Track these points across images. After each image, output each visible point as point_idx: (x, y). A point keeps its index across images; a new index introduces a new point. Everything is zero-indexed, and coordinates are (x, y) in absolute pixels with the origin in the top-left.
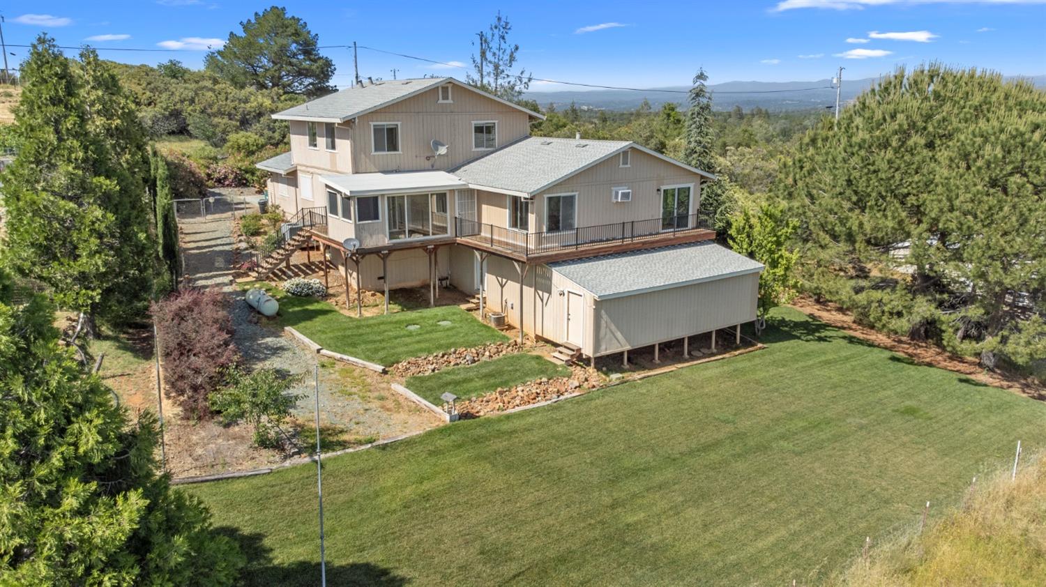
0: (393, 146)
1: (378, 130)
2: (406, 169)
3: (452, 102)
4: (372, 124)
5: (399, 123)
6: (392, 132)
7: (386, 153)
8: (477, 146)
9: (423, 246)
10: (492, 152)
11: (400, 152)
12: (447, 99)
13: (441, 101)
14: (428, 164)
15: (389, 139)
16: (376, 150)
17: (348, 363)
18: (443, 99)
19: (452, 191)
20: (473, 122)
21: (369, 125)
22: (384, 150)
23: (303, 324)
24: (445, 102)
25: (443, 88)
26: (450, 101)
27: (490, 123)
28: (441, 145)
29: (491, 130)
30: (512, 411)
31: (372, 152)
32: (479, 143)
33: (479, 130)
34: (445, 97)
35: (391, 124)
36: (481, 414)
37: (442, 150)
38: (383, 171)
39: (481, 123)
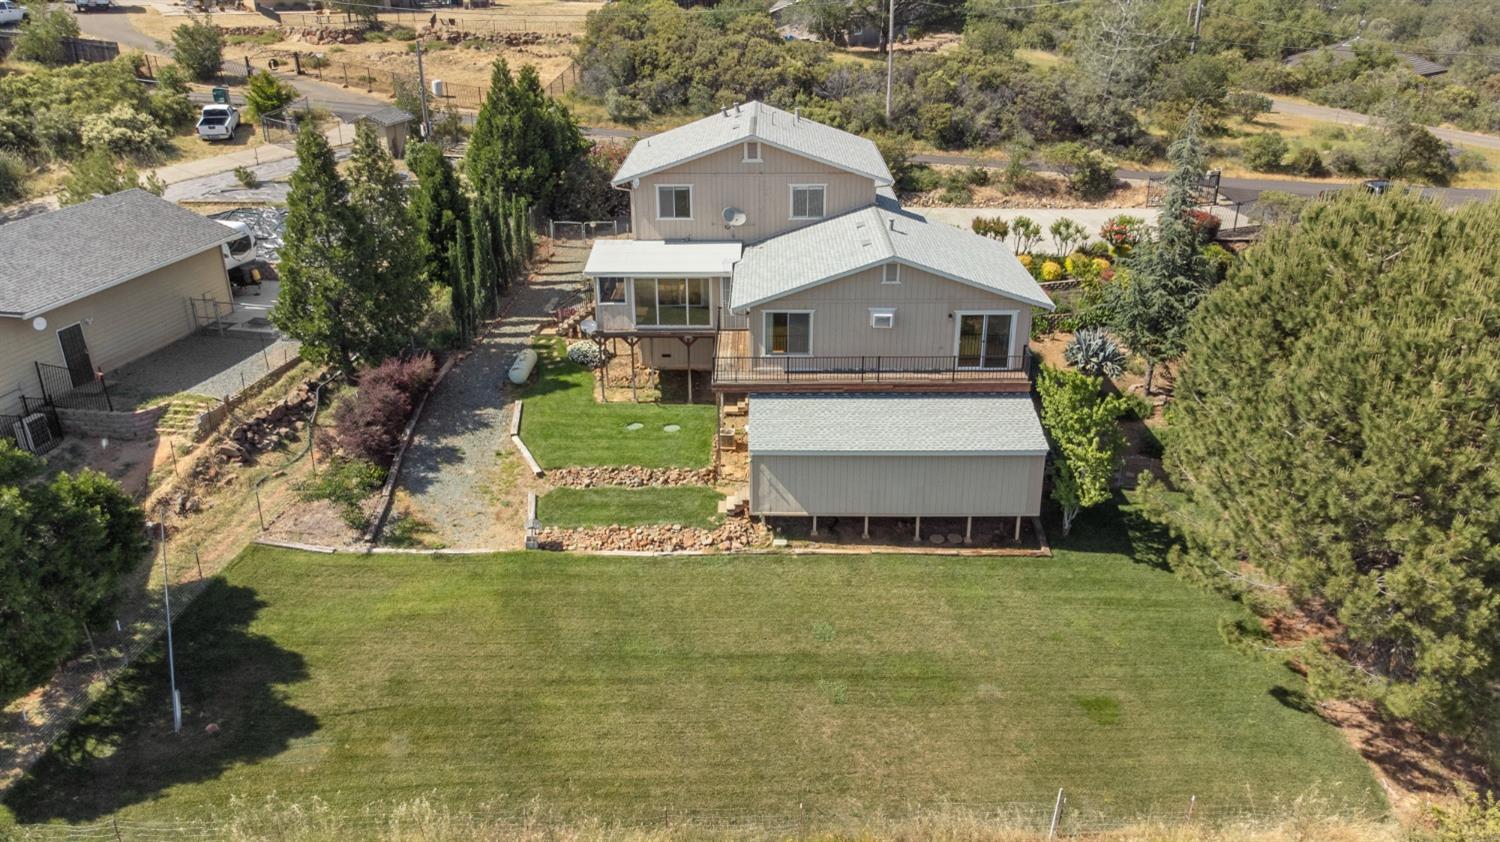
0: (683, 210)
1: (664, 193)
2: (699, 238)
3: (762, 162)
4: (657, 186)
5: (691, 186)
6: (682, 195)
7: (674, 219)
8: (796, 213)
10: (820, 222)
11: (691, 218)
12: (756, 157)
13: (746, 160)
14: (726, 235)
15: (678, 203)
16: (663, 214)
17: (521, 458)
18: (749, 157)
21: (654, 188)
22: (671, 216)
24: (751, 161)
25: (749, 144)
26: (759, 160)
27: (816, 186)
28: (740, 212)
29: (817, 195)
30: (606, 553)
31: (655, 217)
32: (799, 210)
33: (799, 195)
34: (753, 155)
35: (681, 186)
36: (570, 548)
37: (740, 220)
38: (669, 241)
39: (804, 186)
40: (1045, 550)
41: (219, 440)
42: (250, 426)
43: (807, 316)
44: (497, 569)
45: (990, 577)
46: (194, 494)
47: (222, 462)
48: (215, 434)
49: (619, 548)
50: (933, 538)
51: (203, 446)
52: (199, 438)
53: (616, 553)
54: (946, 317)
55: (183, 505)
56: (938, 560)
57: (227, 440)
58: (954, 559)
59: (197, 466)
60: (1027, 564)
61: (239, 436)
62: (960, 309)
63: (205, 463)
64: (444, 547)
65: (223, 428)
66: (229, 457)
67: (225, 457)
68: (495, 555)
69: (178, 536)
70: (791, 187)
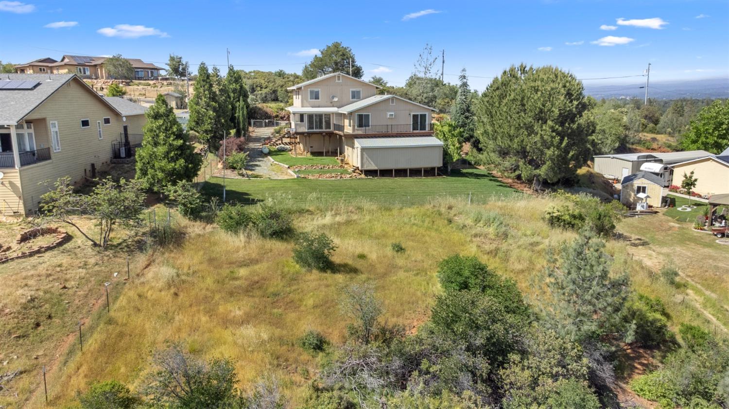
0: (317, 98)
1: (311, 92)
2: (323, 106)
5: (320, 90)
6: (317, 93)
8: (352, 98)
9: (321, 133)
10: (360, 101)
11: (320, 100)
13: (337, 81)
14: (331, 105)
15: (316, 96)
16: (311, 99)
17: (281, 166)
19: (333, 113)
21: (308, 90)
22: (314, 99)
23: (273, 157)
25: (338, 76)
26: (341, 81)
27: (358, 89)
28: (336, 97)
29: (359, 92)
30: (320, 179)
31: (308, 100)
32: (353, 97)
33: (353, 92)
34: (339, 80)
35: (316, 90)
36: (309, 178)
37: (336, 99)
38: (312, 107)
39: (354, 90)
43: (369, 115)
49: (324, 178)
54: (408, 114)
62: (412, 112)
64: (271, 178)
68: (288, 179)
70: (351, 90)
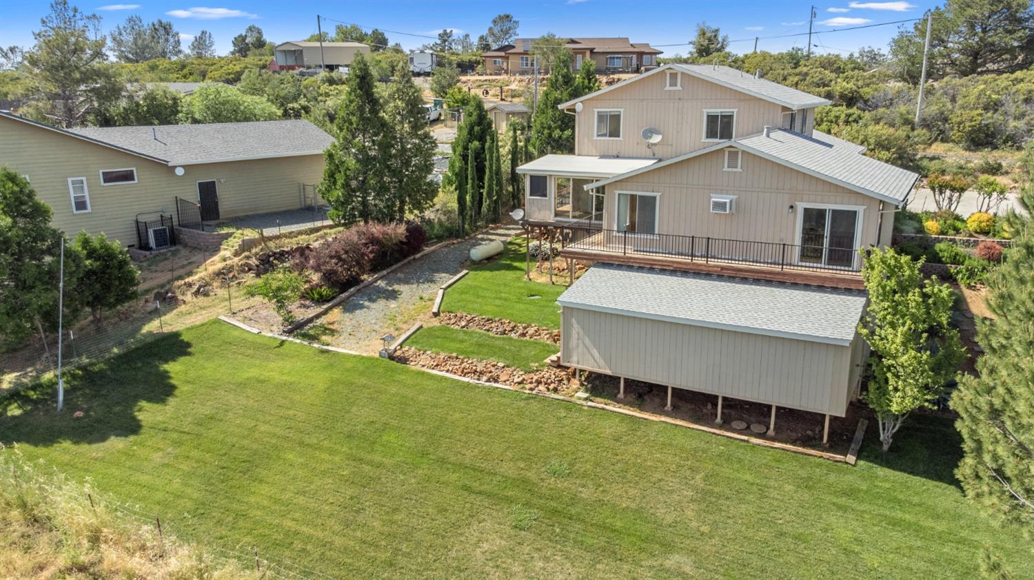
0: (615, 133)
1: (601, 117)
2: (626, 156)
3: (681, 89)
4: (596, 110)
5: (622, 110)
6: (616, 118)
7: (607, 138)
11: (621, 138)
12: (676, 85)
13: (668, 88)
14: (649, 152)
16: (599, 134)
18: (670, 86)
20: (705, 111)
21: (593, 112)
22: (606, 136)
24: (671, 88)
25: (671, 74)
26: (679, 88)
27: (726, 111)
28: (658, 133)
29: (727, 120)
30: (435, 372)
31: (593, 136)
32: (710, 132)
33: (712, 119)
34: (673, 84)
35: (615, 110)
36: (412, 363)
37: (656, 139)
38: (602, 157)
39: (717, 111)
40: (851, 458)
41: (248, 258)
42: (275, 253)
43: (653, 199)
44: (349, 365)
45: (771, 467)
46: (210, 285)
47: (243, 271)
48: (247, 253)
49: (448, 371)
50: (735, 424)
51: (236, 259)
52: (236, 254)
53: (444, 374)
54: (787, 207)
55: (199, 289)
56: (724, 441)
57: (254, 259)
58: (742, 443)
59: (223, 269)
60: (819, 465)
61: (264, 258)
62: (802, 201)
63: (231, 269)
64: (328, 345)
65: (254, 251)
66: (250, 270)
67: (246, 269)
68: (355, 356)
69: (183, 306)
70: (706, 111)
